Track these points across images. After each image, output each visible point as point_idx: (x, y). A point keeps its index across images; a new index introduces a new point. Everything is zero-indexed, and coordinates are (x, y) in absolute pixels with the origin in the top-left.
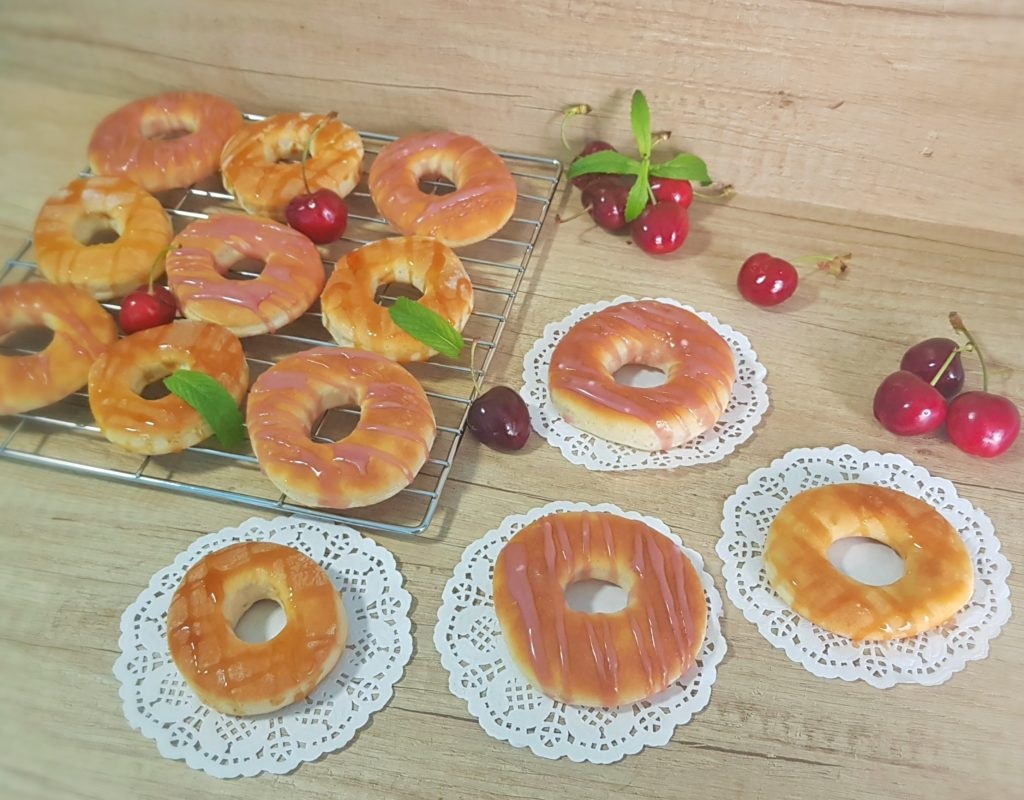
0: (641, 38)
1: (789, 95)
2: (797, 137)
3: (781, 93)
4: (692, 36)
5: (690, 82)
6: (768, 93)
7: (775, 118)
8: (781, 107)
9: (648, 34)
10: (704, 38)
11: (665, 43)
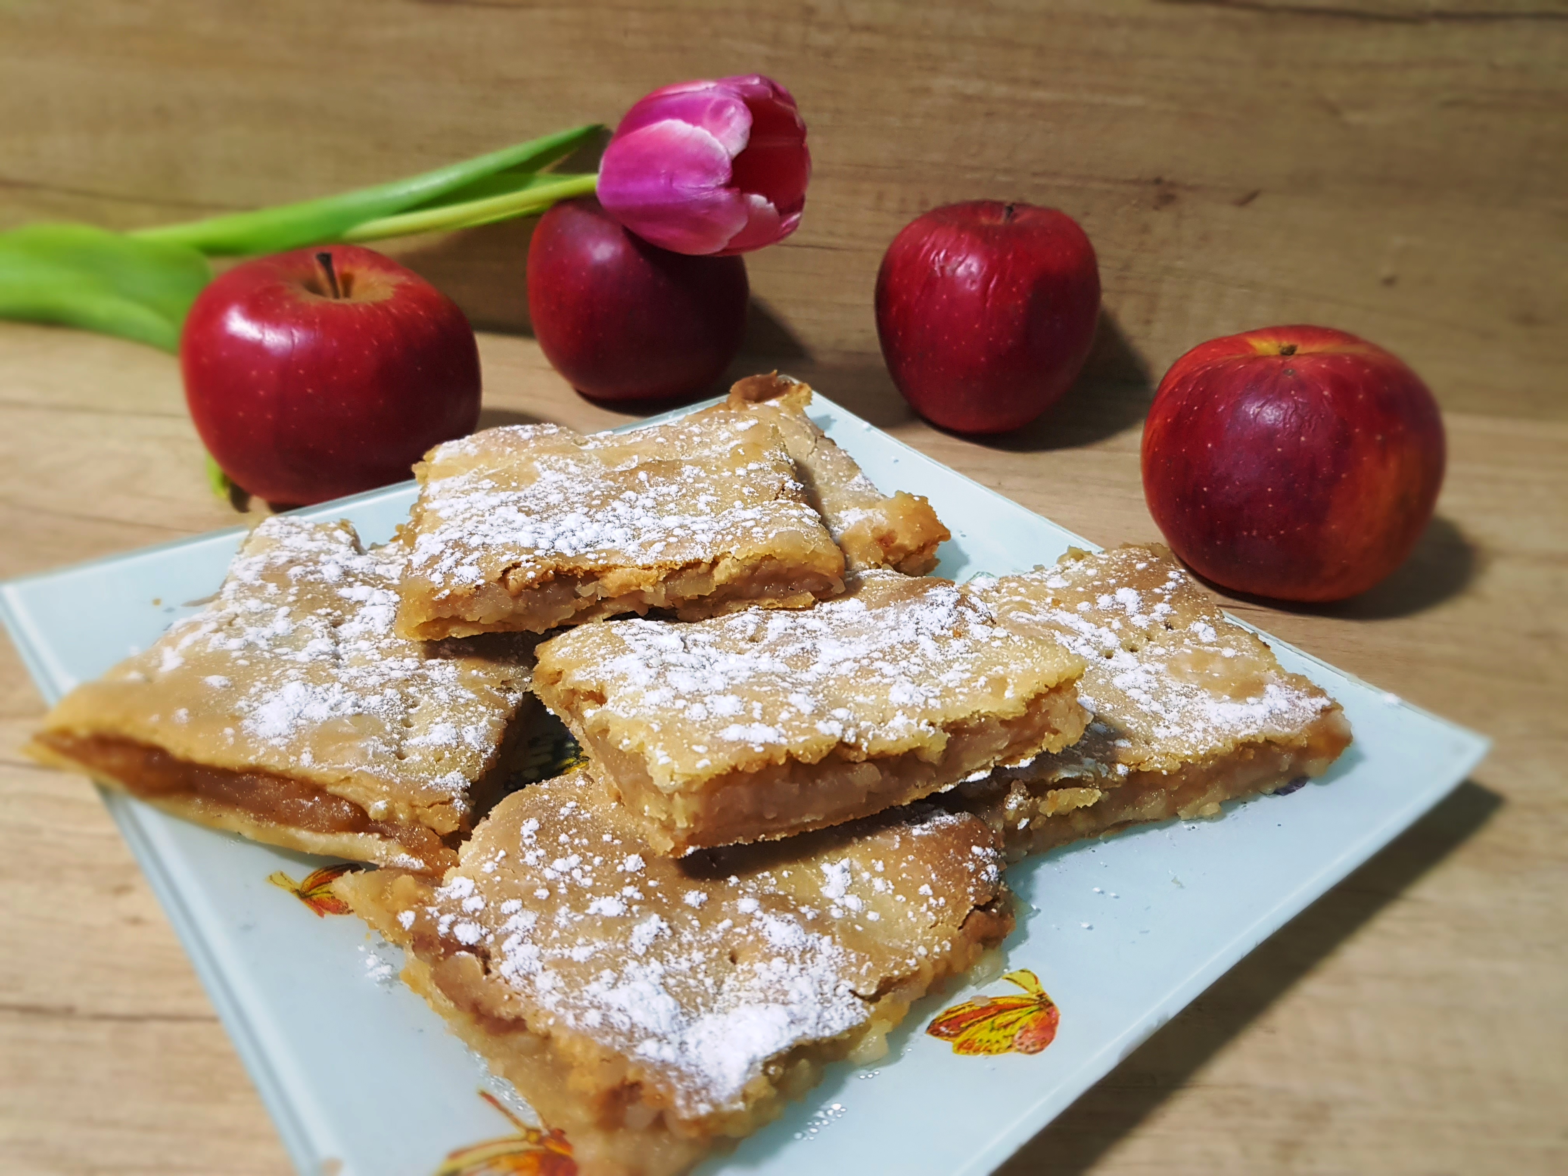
0: (927, 91)
1: (1172, 184)
2: (1180, 264)
3: (1158, 181)
4: (1015, 81)
5: (1007, 171)
6: (1136, 182)
7: (1146, 229)
8: (1156, 208)
9: (941, 83)
10: (1035, 83)
11: (968, 98)
